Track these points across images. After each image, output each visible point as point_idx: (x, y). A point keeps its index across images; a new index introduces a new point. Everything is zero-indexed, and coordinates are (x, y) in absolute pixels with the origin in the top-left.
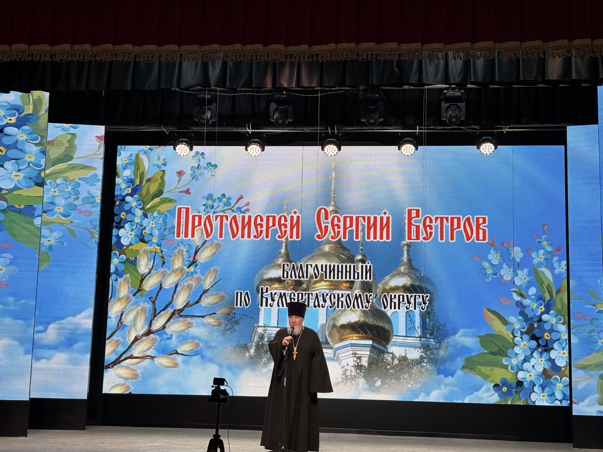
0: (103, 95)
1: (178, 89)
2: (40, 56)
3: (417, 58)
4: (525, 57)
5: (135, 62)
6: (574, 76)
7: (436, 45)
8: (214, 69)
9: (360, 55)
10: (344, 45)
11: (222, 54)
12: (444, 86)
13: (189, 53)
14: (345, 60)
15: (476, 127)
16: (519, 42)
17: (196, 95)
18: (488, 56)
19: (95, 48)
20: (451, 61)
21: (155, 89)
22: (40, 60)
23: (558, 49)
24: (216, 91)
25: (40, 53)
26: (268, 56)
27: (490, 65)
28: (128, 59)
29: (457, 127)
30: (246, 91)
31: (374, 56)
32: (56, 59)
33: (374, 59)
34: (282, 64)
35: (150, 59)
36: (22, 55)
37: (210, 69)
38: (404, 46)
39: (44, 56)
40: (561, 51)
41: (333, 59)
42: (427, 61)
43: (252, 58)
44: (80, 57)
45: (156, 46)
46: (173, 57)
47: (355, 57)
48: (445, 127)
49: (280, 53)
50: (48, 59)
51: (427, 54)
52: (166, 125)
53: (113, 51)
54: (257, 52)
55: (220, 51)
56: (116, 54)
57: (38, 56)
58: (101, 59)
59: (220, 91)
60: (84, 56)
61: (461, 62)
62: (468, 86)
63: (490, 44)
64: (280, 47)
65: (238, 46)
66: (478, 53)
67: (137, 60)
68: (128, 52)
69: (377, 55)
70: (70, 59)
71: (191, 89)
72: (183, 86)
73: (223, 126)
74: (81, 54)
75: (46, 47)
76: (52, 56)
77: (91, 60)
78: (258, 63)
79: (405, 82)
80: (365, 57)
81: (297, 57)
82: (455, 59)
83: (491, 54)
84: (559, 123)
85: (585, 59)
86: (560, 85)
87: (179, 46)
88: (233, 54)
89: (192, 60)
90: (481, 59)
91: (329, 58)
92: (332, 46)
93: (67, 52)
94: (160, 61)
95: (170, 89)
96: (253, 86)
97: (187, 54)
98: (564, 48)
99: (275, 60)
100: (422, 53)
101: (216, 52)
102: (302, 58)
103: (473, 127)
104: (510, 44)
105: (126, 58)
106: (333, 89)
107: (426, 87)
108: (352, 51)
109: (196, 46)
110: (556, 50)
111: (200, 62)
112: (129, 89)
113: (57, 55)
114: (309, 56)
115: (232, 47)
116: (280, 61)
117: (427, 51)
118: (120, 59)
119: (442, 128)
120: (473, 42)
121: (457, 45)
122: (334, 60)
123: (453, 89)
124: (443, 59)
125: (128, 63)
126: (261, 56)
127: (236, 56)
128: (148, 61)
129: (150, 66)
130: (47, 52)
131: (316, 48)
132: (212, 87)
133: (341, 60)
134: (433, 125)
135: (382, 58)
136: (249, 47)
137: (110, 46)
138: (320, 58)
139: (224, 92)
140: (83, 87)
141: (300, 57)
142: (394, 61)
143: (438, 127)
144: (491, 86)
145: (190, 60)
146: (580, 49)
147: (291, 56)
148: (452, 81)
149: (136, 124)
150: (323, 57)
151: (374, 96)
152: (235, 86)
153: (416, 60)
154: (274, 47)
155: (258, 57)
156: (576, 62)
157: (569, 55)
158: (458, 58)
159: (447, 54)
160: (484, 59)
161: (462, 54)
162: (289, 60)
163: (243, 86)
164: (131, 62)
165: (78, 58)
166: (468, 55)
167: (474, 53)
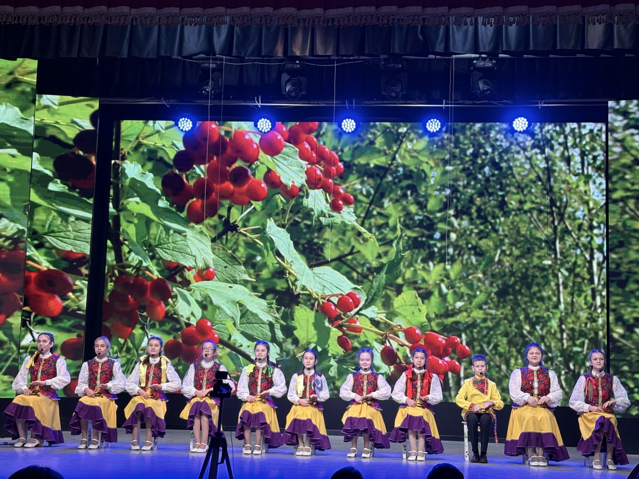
0: (98, 64)
1: (179, 58)
2: (27, 19)
3: (443, 24)
4: (562, 23)
5: (132, 26)
6: (616, 46)
7: (464, 10)
8: (219, 35)
9: (380, 19)
10: (363, 9)
11: (228, 18)
12: (473, 56)
13: (191, 17)
14: (364, 25)
15: (509, 102)
16: (555, 7)
17: (200, 64)
18: (521, 22)
19: (87, 11)
20: (481, 28)
21: (155, 57)
22: (27, 23)
23: (599, 15)
24: (222, 60)
25: (27, 16)
26: (279, 21)
27: (524, 32)
29: (488, 102)
30: (255, 60)
31: (396, 21)
32: (45, 22)
33: (396, 24)
34: (295, 30)
36: (7, 18)
37: (215, 35)
38: (430, 10)
39: (32, 19)
40: (602, 17)
42: (455, 27)
43: (261, 23)
44: (71, 20)
45: (155, 9)
46: (174, 20)
47: (375, 22)
49: (292, 17)
50: (36, 22)
51: (454, 19)
52: (166, 98)
53: (107, 14)
54: (267, 16)
55: (226, 15)
56: (111, 18)
57: (25, 19)
59: (226, 60)
60: (75, 19)
61: (492, 28)
62: (500, 55)
63: (524, 8)
64: (292, 10)
65: (246, 9)
66: (510, 18)
67: (134, 23)
68: (124, 15)
69: (399, 19)
70: (60, 22)
71: (194, 57)
73: (229, 99)
74: (72, 17)
75: (34, 9)
76: (40, 19)
77: (83, 24)
78: (268, 29)
79: (431, 51)
80: (385, 21)
81: (311, 22)
82: (485, 26)
83: (524, 20)
84: (600, 98)
85: (629, 26)
86: (602, 56)
87: (180, 9)
88: (239, 18)
89: (195, 25)
90: (514, 25)
91: (346, 23)
92: (350, 10)
93: (57, 15)
94: (160, 27)
95: (171, 57)
96: (263, 54)
97: (189, 17)
98: (605, 14)
99: (286, 25)
100: (449, 19)
101: (222, 16)
102: (316, 23)
103: (505, 101)
104: (546, 9)
105: (122, 21)
106: (352, 58)
107: (454, 56)
108: (371, 15)
109: (199, 8)
110: (596, 15)
111: (204, 26)
112: (125, 56)
113: (46, 18)
114: (324, 21)
115: (238, 10)
116: (292, 26)
117: (454, 16)
118: (115, 22)
119: (472, 102)
120: (505, 6)
121: (488, 10)
122: (351, 25)
123: (484, 59)
124: (472, 25)
125: (125, 27)
126: (271, 20)
127: (244, 20)
128: (146, 25)
129: (148, 32)
130: (35, 15)
131: (332, 12)
132: (216, 55)
133: (359, 25)
134: (462, 99)
135: (405, 23)
136: (258, 10)
137: (104, 8)
138: (336, 23)
139: (230, 61)
140: (74, 55)
141: (314, 22)
142: (417, 27)
143: (466, 102)
144: (525, 56)
145: (193, 24)
146: (622, 15)
147: (304, 20)
148: (482, 50)
149: (134, 96)
150: (339, 22)
151: (396, 66)
152: (243, 55)
153: (442, 27)
154: (285, 10)
155: (268, 21)
156: (618, 29)
157: (611, 22)
158: (488, 24)
159: (476, 20)
160: (517, 25)
161: (493, 19)
162: (302, 25)
163: (252, 54)
164: (127, 26)
165: (69, 22)
166: (499, 20)
167: (506, 18)
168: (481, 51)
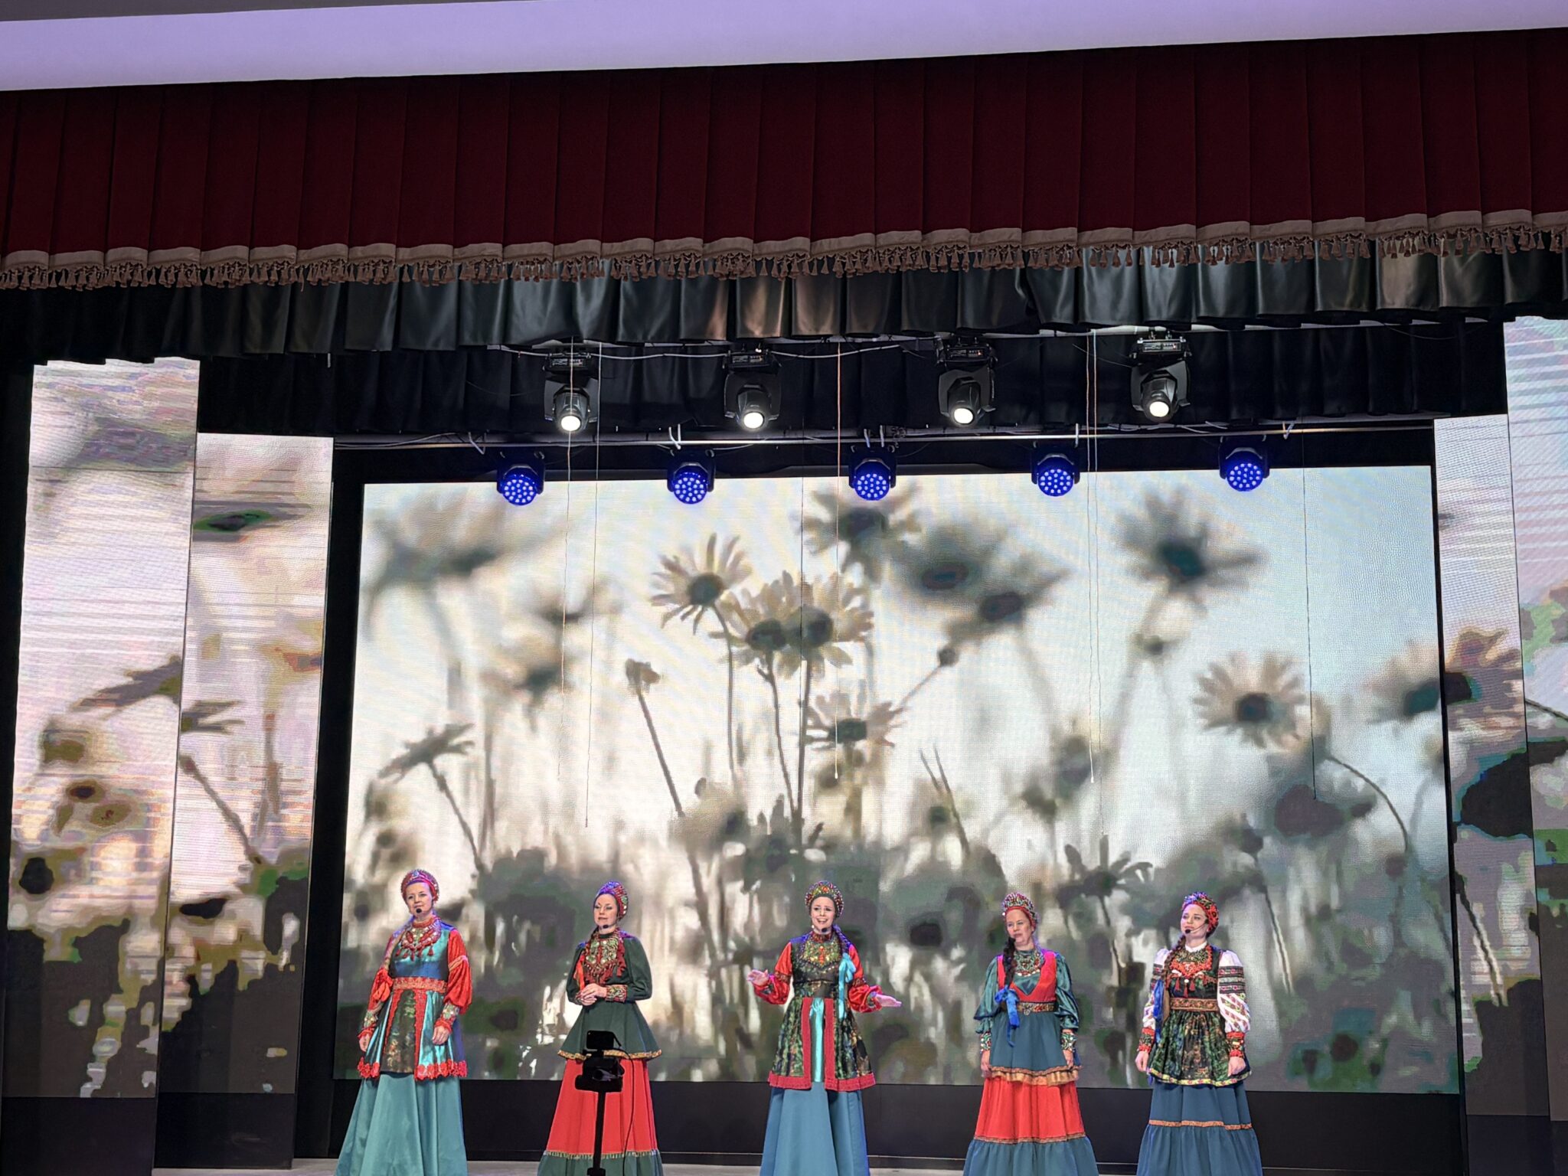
0: (329, 366)
1: (504, 348)
2: (176, 275)
3: (1068, 265)
4: (1326, 256)
5: (401, 283)
6: (1445, 300)
7: (1111, 233)
8: (588, 298)
9: (933, 258)
10: (895, 237)
11: (607, 262)
12: (1136, 329)
13: (527, 263)
14: (898, 270)
15: (1217, 425)
16: (1309, 222)
17: (548, 361)
18: (1236, 257)
19: (304, 254)
20: (1151, 272)
21: (451, 349)
22: (175, 283)
23: (1403, 237)
24: (596, 350)
25: (176, 268)
26: (714, 266)
27: (1244, 276)
28: (384, 279)
29: (1172, 426)
30: (666, 350)
31: (966, 260)
32: (216, 280)
33: (966, 267)
34: (750, 284)
35: (436, 276)
36: (132, 274)
37: (580, 298)
38: (1038, 236)
39: (186, 274)
40: (1411, 240)
41: (868, 268)
42: (1093, 269)
43: (677, 272)
44: (269, 275)
45: (451, 247)
46: (490, 270)
47: (920, 262)
48: (1143, 427)
49: (743, 256)
50: (194, 280)
51: (1091, 253)
52: (478, 434)
53: (348, 260)
54: (689, 256)
55: (601, 257)
56: (356, 267)
57: (171, 277)
58: (320, 280)
59: (605, 351)
60: (279, 273)
61: (1174, 270)
62: (1194, 327)
63: (1242, 226)
64: (742, 243)
65: (644, 244)
66: (1212, 249)
67: (406, 279)
68: (385, 263)
69: (972, 256)
70: (246, 279)
71: (534, 347)
72: (516, 338)
73: (613, 432)
74: (272, 269)
75: (191, 254)
76: (203, 274)
77: (296, 282)
78: (693, 283)
79: (1043, 321)
80: (943, 262)
81: (784, 268)
82: (1158, 265)
83: (1243, 251)
84: (1416, 412)
85: (1471, 258)
86: (1415, 322)
87: (504, 246)
88: (631, 262)
90: (1221, 263)
91: (858, 266)
92: (866, 238)
93: (240, 265)
94: (460, 282)
95: (486, 346)
96: (682, 336)
97: (522, 263)
98: (1418, 234)
99: (730, 273)
100: (1079, 252)
101: (592, 259)
102: (795, 269)
103: (1208, 424)
104: (1288, 227)
105: (380, 275)
106: (875, 340)
107: (1094, 331)
108: (912, 250)
109: (545, 244)
110: (1398, 238)
111: (555, 281)
112: (388, 348)
113: (216, 272)
114: (811, 264)
115: (628, 245)
116: (744, 276)
117: (1092, 247)
118: (364, 277)
119: (1136, 428)
120: (1200, 224)
121: (1162, 232)
122: (871, 271)
123: (1160, 335)
124: (1129, 264)
125: (385, 288)
126: (697, 265)
127: (640, 266)
128: (430, 281)
129: (436, 294)
130: (192, 266)
131: (828, 245)
132: (585, 341)
133: (887, 270)
134: (1114, 421)
135: (985, 264)
136: (669, 244)
137: (340, 249)
138: (837, 268)
139: (614, 352)
140: (278, 346)
141: (789, 266)
142: (1013, 271)
143: (1125, 427)
144: (1248, 327)
145: (532, 278)
146: (1455, 236)
147: (770, 264)
148: (1154, 317)
149: (407, 433)
150: (844, 264)
151: (970, 355)
152: (640, 339)
153: (1066, 269)
154: (728, 243)
155: (692, 268)
156: (1447, 263)
157: (1430, 251)
158: (1165, 262)
159: (1139, 254)
160: (1227, 262)
161: (1175, 251)
162: (764, 273)
163: (659, 338)
164: (390, 283)
165: (267, 279)
166: (1188, 253)
167: (1203, 248)
168: (1151, 319)
